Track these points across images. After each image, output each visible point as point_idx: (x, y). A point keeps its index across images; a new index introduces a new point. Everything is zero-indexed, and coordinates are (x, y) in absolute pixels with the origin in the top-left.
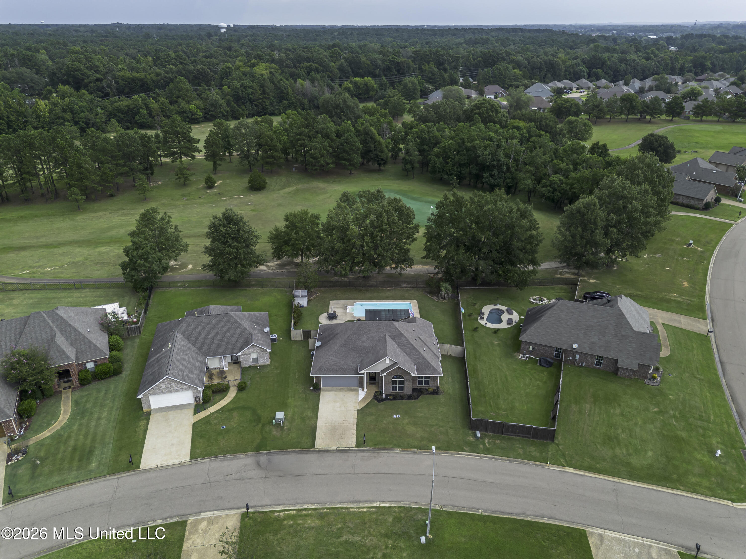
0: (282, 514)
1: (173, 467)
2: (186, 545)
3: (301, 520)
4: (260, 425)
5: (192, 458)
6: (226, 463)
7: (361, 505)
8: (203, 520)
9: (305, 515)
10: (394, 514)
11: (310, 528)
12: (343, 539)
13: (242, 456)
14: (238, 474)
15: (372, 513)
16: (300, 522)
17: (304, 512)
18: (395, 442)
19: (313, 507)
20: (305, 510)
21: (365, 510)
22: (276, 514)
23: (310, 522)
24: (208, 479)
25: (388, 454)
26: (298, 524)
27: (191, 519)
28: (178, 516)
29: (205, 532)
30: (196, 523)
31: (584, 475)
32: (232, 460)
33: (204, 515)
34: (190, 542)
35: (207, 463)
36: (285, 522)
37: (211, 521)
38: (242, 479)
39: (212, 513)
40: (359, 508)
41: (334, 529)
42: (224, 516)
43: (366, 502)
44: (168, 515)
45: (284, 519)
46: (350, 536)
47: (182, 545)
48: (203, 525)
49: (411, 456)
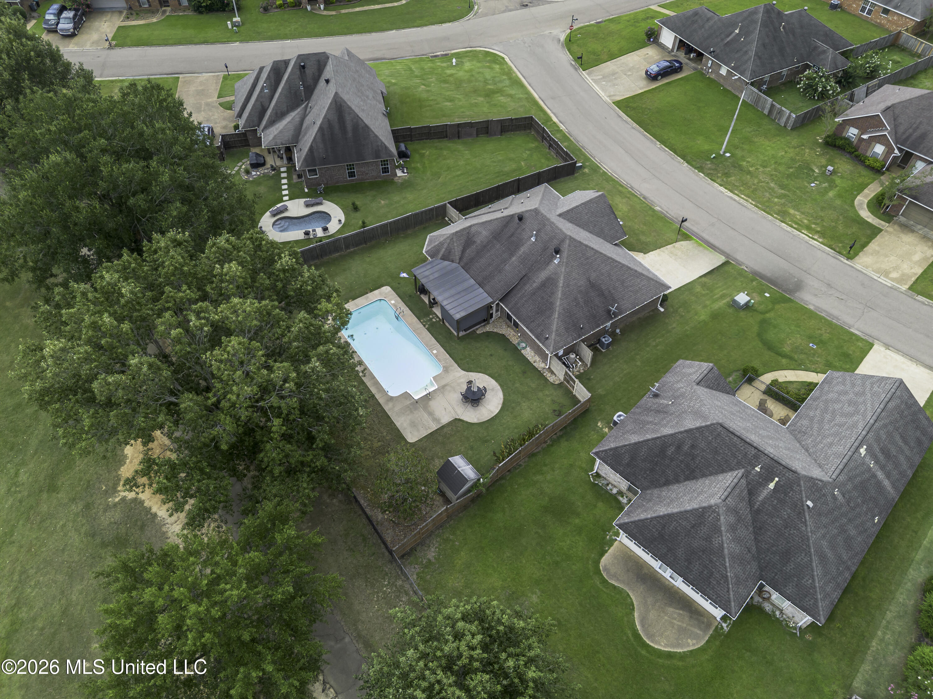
0: (816, 237)
1: (898, 351)
2: (919, 271)
3: (803, 223)
4: (768, 315)
5: (871, 346)
6: (835, 312)
7: (742, 201)
8: (893, 280)
9: (796, 223)
10: (725, 179)
11: (803, 213)
12: (783, 191)
13: (812, 308)
14: (830, 293)
15: (741, 191)
16: (806, 221)
17: (795, 226)
18: (650, 212)
19: (783, 224)
20: (792, 227)
21: (743, 196)
22: (821, 240)
23: (798, 215)
24: (865, 310)
25: (670, 212)
26: (808, 220)
27: (904, 288)
28: (915, 299)
29: (896, 268)
30: (900, 280)
31: (553, 113)
32: (825, 311)
33: (889, 283)
34: (913, 271)
35: (856, 327)
36: (819, 229)
37: (886, 274)
38: (829, 285)
39: (879, 280)
40: (746, 200)
41: (783, 201)
42: (870, 269)
43: (735, 200)
44: (925, 306)
45: (817, 232)
46: (776, 189)
47: (922, 274)
48: (894, 275)
49: (652, 199)
